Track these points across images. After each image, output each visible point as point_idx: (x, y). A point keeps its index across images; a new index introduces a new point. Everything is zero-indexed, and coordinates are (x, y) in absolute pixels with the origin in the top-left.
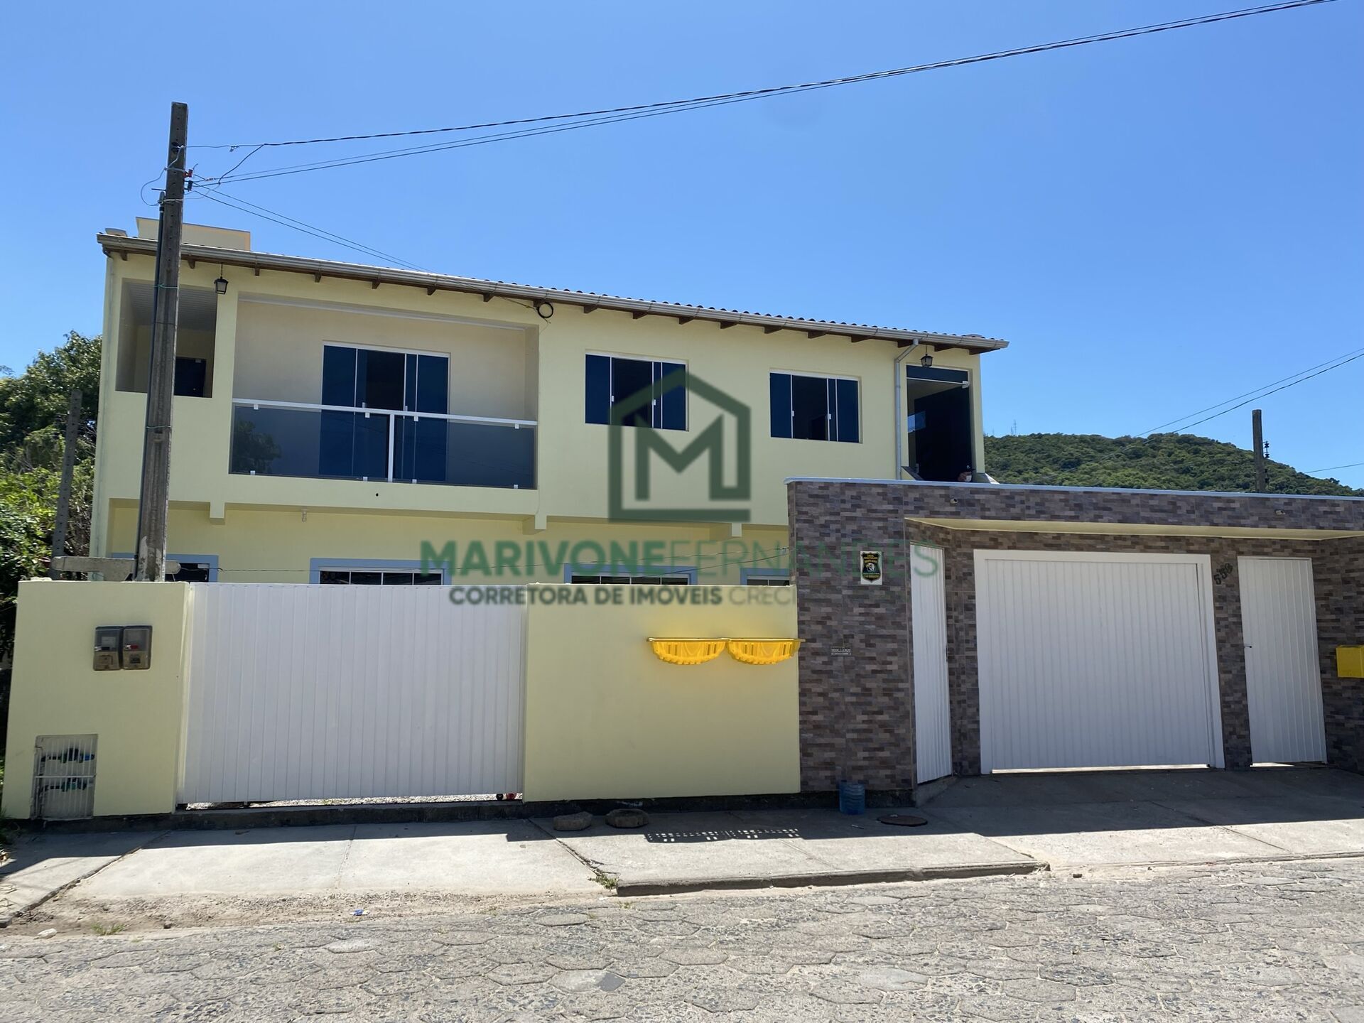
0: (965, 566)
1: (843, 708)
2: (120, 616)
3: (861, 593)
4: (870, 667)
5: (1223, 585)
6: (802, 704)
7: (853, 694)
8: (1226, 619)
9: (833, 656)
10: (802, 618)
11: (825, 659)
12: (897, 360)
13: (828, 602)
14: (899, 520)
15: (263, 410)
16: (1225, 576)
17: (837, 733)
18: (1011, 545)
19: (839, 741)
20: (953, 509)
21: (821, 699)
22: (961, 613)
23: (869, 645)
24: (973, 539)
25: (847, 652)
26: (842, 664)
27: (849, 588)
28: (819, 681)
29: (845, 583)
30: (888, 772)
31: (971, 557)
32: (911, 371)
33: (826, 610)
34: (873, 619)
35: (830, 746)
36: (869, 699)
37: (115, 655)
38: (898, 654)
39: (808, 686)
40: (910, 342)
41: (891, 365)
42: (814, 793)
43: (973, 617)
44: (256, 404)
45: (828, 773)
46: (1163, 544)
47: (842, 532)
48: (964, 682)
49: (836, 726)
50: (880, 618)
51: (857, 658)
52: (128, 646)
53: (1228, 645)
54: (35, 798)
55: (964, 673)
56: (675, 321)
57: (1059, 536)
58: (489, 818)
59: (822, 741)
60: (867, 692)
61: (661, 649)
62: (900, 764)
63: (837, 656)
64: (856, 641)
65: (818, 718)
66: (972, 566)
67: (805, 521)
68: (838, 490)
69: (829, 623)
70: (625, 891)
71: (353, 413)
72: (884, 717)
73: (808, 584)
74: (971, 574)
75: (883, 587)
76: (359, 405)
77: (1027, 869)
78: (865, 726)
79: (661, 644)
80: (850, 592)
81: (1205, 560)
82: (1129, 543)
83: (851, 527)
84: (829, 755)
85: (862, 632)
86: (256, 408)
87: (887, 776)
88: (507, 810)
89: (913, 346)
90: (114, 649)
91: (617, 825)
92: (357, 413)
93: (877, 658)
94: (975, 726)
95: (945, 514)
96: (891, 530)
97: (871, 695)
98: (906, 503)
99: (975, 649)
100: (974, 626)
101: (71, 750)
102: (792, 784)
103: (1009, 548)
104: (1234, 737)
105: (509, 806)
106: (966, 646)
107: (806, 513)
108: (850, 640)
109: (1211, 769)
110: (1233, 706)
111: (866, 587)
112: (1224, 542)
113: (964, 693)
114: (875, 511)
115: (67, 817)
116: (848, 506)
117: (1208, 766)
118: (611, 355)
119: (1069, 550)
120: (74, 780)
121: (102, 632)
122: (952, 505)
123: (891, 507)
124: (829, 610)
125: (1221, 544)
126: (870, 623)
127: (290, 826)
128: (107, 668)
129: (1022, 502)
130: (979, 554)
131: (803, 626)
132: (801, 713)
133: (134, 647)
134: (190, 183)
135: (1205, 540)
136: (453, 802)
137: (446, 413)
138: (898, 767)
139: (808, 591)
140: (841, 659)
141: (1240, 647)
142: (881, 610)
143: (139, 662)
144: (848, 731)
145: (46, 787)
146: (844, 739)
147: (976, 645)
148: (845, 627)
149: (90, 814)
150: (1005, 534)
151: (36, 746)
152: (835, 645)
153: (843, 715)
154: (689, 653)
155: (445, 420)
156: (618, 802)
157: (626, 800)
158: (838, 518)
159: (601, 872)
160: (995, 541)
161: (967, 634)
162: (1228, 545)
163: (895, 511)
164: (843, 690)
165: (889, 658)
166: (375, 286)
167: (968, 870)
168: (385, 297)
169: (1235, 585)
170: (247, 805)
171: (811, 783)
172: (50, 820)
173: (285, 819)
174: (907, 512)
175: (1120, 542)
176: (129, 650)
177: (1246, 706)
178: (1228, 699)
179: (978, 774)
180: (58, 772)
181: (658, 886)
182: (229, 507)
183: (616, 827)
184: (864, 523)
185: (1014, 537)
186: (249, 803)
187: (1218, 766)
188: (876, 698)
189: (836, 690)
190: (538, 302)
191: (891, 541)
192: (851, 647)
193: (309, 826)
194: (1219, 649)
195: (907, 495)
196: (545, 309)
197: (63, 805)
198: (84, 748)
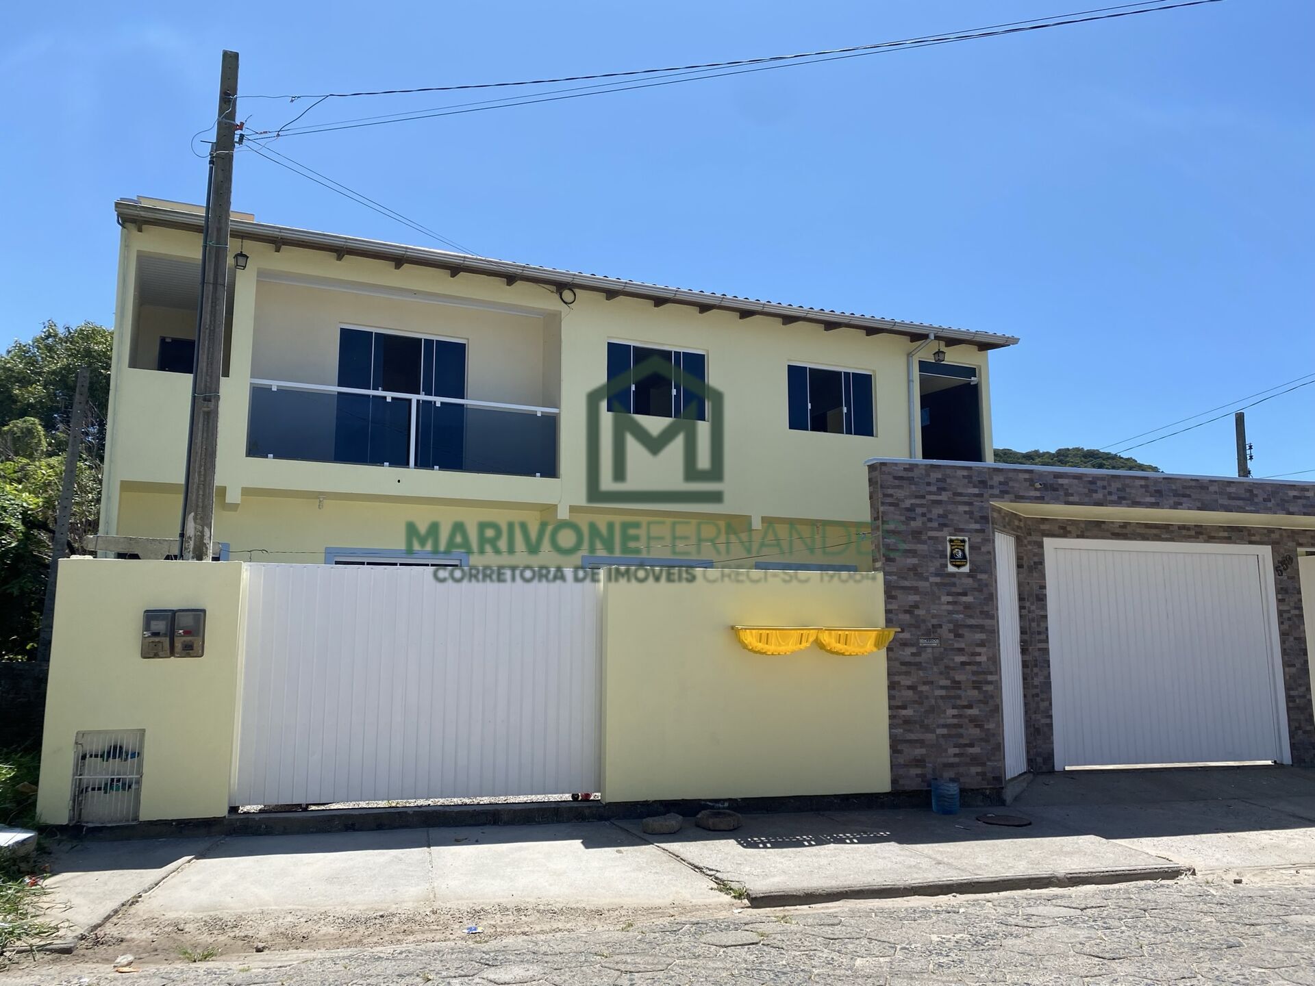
0: (1035, 555)
1: (933, 702)
2: (172, 600)
3: (947, 580)
4: (960, 659)
5: (1285, 577)
6: (891, 697)
7: (942, 687)
8: (1288, 611)
9: (922, 647)
10: (890, 607)
11: (914, 650)
12: (909, 355)
13: (915, 590)
14: (985, 505)
15: (281, 391)
16: (1285, 567)
17: (927, 729)
18: (1079, 533)
19: (930, 737)
20: (1038, 494)
21: (910, 693)
22: (1032, 604)
23: (958, 636)
24: (1043, 527)
25: (935, 643)
26: (930, 656)
27: (937, 575)
28: (907, 673)
29: (932, 570)
30: (979, 769)
31: (1041, 545)
32: (923, 366)
33: (913, 598)
34: (961, 608)
35: (922, 743)
36: (959, 692)
37: (166, 641)
38: (987, 644)
39: (897, 678)
40: (924, 337)
41: (906, 356)
42: (904, 792)
43: (1044, 607)
44: (275, 385)
45: (919, 771)
46: (1226, 534)
47: (928, 516)
48: (1036, 674)
49: (926, 721)
50: (967, 606)
51: (945, 649)
52: (181, 631)
53: (1291, 639)
54: (74, 802)
55: (1036, 666)
56: (695, 310)
57: (1125, 525)
58: (569, 820)
59: (912, 736)
60: (957, 685)
61: (750, 638)
62: (989, 760)
63: (925, 647)
64: (945, 631)
65: (908, 712)
66: (1043, 555)
67: (891, 504)
68: (924, 472)
69: (917, 612)
70: (758, 902)
71: (369, 396)
72: (974, 712)
73: (895, 570)
74: (1041, 562)
75: (971, 575)
76: (376, 388)
77: (1174, 874)
78: (955, 721)
79: (751, 634)
80: (938, 580)
81: (1266, 551)
82: (1193, 533)
83: (939, 510)
84: (919, 752)
85: (950, 622)
86: (274, 389)
87: (977, 774)
88: (587, 812)
89: (928, 340)
90: (165, 635)
91: (711, 828)
92: (373, 396)
93: (966, 650)
94: (1048, 721)
95: (1030, 499)
96: (977, 514)
97: (960, 688)
98: (992, 487)
99: (1046, 641)
100: (1045, 617)
101: (115, 748)
102: (881, 782)
103: (1078, 537)
104: (1300, 732)
105: (589, 807)
106: (1038, 637)
107: (891, 496)
108: (939, 630)
109: (1278, 765)
110: (1297, 701)
111: (953, 575)
112: (1284, 534)
113: (1036, 687)
114: (960, 494)
115: (109, 822)
116: (933, 489)
117: (1275, 762)
118: (632, 344)
119: (1135, 539)
120: (118, 780)
121: (151, 616)
122: (1036, 489)
123: (976, 491)
124: (917, 598)
125: (1281, 535)
126: (958, 612)
127: (355, 830)
128: (156, 656)
129: (1104, 487)
130: (1047, 542)
131: (890, 615)
132: (890, 708)
133: (187, 633)
134: (242, 136)
135: (1266, 531)
136: (526, 803)
137: (464, 399)
138: (989, 763)
139: (895, 578)
140: (929, 650)
141: (1302, 640)
142: (968, 599)
143: (192, 649)
144: (938, 726)
145: (87, 788)
146: (934, 735)
147: (1047, 637)
148: (934, 616)
149: (136, 818)
150: (1074, 523)
151: (76, 743)
152: (923, 635)
153: (932, 710)
154: (781, 642)
155: (463, 405)
156: (703, 802)
157: (711, 801)
158: (923, 501)
159: (721, 880)
160: (1064, 529)
161: (1038, 625)
162: (1288, 536)
163: (981, 495)
164: (932, 683)
165: (978, 650)
166: (398, 266)
167: (1112, 875)
168: (409, 278)
169: (1295, 578)
170: (305, 809)
171: (901, 782)
172: (90, 825)
173: (350, 823)
174: (993, 496)
175: (1184, 532)
176: (182, 636)
177: (1310, 701)
178: (1292, 693)
179: (1052, 771)
180: (99, 772)
181: (793, 895)
182: (246, 492)
183: (710, 830)
184: (950, 507)
185: (1083, 526)
186: (308, 805)
187: (1285, 763)
188: (966, 691)
189: (925, 683)
190: (561, 286)
191: (977, 526)
192: (940, 638)
193: (376, 830)
194: (1283, 642)
195: (992, 479)
196: (567, 295)
197: (103, 808)
198: (129, 744)
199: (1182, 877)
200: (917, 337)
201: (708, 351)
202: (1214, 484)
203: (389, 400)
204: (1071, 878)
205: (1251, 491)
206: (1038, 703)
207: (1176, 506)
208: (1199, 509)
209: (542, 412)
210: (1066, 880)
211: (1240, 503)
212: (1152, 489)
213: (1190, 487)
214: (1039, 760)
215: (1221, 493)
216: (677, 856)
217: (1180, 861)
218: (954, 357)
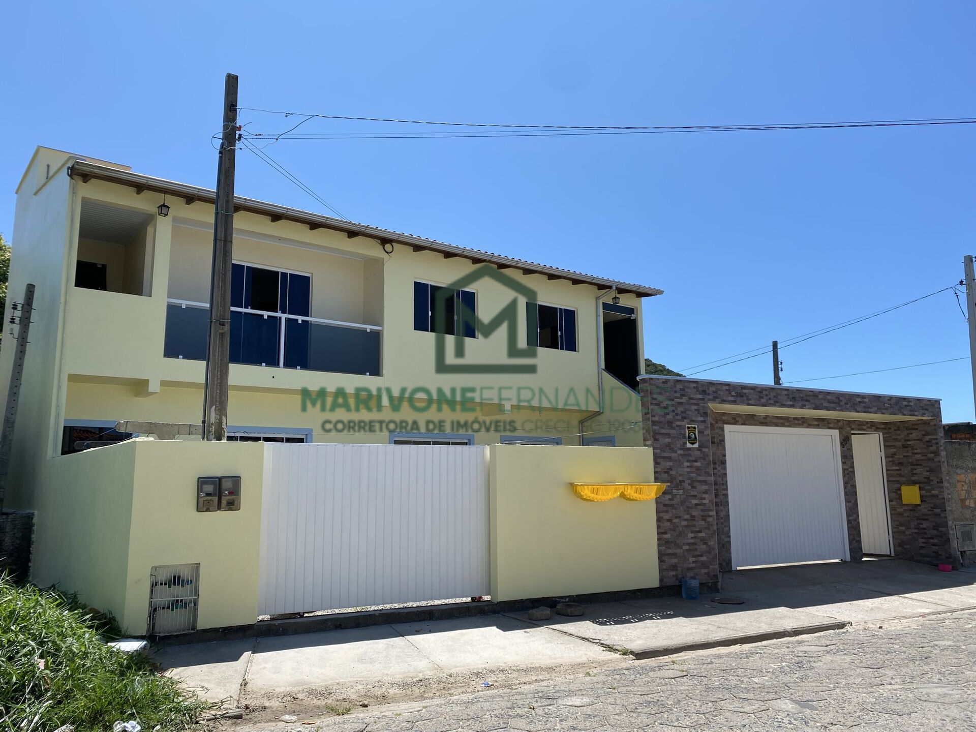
0: (720, 435)
1: (681, 528)
2: (217, 470)
3: (687, 453)
4: (694, 502)
5: (845, 449)
6: (658, 527)
7: (686, 520)
8: (847, 469)
9: (674, 495)
10: (657, 470)
11: (670, 497)
12: (597, 298)
13: (669, 458)
14: (705, 405)
15: (189, 308)
16: (845, 442)
17: (678, 546)
18: (743, 422)
19: (679, 551)
20: (733, 399)
21: (668, 524)
22: (719, 466)
23: (693, 487)
24: (724, 418)
25: (681, 492)
26: (679, 500)
27: (681, 449)
28: (667, 511)
29: (678, 446)
30: (706, 571)
31: (723, 429)
32: (606, 306)
33: (670, 464)
34: (694, 470)
35: (675, 555)
36: (695, 523)
37: (216, 499)
38: (708, 492)
39: (661, 515)
40: (610, 287)
41: (595, 300)
42: (667, 587)
43: (725, 469)
44: (184, 304)
45: (674, 573)
46: (816, 423)
47: (674, 414)
48: (722, 510)
49: (677, 541)
50: (698, 469)
51: (687, 496)
52: (226, 492)
53: (849, 485)
54: (150, 617)
55: (721, 505)
56: (469, 261)
57: (766, 417)
58: (475, 615)
59: (670, 551)
60: (693, 518)
61: (586, 492)
62: (712, 565)
63: (676, 495)
64: (686, 485)
65: (667, 536)
66: (723, 436)
67: (656, 404)
68: (672, 384)
69: (671, 472)
71: (241, 313)
72: (702, 535)
73: (659, 446)
74: (723, 440)
75: (699, 449)
76: (246, 307)
77: (842, 626)
78: (692, 541)
79: (588, 488)
80: (681, 452)
81: (836, 433)
82: (800, 422)
83: (681, 409)
84: (675, 560)
85: (689, 479)
86: (184, 307)
87: (705, 573)
88: (486, 608)
89: (612, 290)
90: (215, 495)
92: (245, 313)
93: (698, 496)
94: (728, 539)
95: (729, 402)
96: (702, 411)
97: (695, 520)
98: (709, 394)
99: (727, 489)
100: (726, 474)
101: (175, 577)
102: (653, 581)
103: (742, 424)
104: (854, 542)
105: (487, 605)
106: (722, 487)
107: (656, 399)
108: (683, 484)
109: (843, 562)
110: (853, 522)
111: (690, 449)
112: (845, 423)
113: (722, 518)
114: (692, 399)
115: (176, 632)
116: (678, 395)
117: (842, 560)
118: (430, 283)
119: (771, 426)
120: (182, 601)
121: (202, 481)
122: (732, 396)
123: (701, 397)
124: (671, 464)
125: (843, 424)
126: (693, 473)
127: (341, 629)
128: (208, 510)
129: (767, 395)
130: (727, 428)
131: (657, 475)
132: (658, 533)
133: (231, 493)
134: (240, 135)
135: (836, 421)
136: (442, 605)
137: (308, 316)
138: (711, 566)
139: (659, 451)
140: (678, 497)
141: (854, 486)
142: (698, 464)
143: (233, 505)
144: (684, 544)
145: (158, 607)
146: (682, 550)
147: (727, 487)
148: (680, 475)
149: (194, 628)
150: (740, 415)
151: (151, 575)
152: (675, 487)
153: (680, 534)
154: (605, 494)
155: (308, 321)
156: (554, 599)
157: (558, 597)
158: (673, 403)
159: (606, 645)
160: (735, 420)
161: (722, 480)
162: (847, 425)
163: (703, 399)
164: (680, 517)
165: (704, 496)
166: (275, 220)
168: (282, 229)
169: (850, 449)
170: (301, 615)
171: (665, 580)
172: (161, 635)
173: (338, 623)
174: (709, 400)
175: (796, 422)
176: (227, 496)
177: (859, 522)
178: (851, 518)
179: (730, 571)
180: (166, 595)
182: (164, 383)
184: (687, 407)
185: (744, 417)
186: (304, 613)
187: (847, 560)
188: (698, 522)
189: (676, 517)
190: (385, 241)
191: (702, 419)
192: (683, 489)
193: (356, 628)
194: (845, 488)
195: (709, 389)
196: (388, 247)
197: (170, 622)
198: (186, 574)
199: (847, 627)
200: (601, 287)
201: (477, 290)
202: (821, 394)
203: (266, 317)
204: (795, 631)
205: (839, 398)
206: (723, 528)
207: (802, 407)
208: (814, 409)
209: (370, 329)
210: (792, 633)
211: (833, 405)
212: (791, 396)
213: (809, 396)
214: (724, 564)
215: (825, 399)
216: (566, 633)
217: (841, 618)
218: (625, 301)
